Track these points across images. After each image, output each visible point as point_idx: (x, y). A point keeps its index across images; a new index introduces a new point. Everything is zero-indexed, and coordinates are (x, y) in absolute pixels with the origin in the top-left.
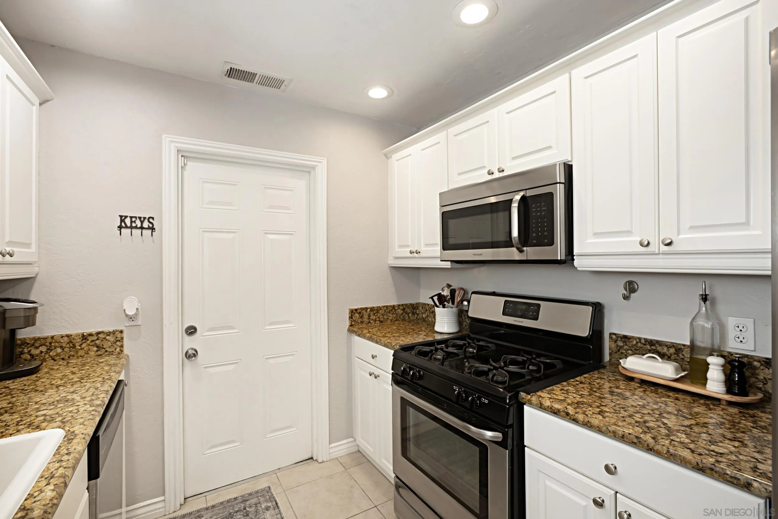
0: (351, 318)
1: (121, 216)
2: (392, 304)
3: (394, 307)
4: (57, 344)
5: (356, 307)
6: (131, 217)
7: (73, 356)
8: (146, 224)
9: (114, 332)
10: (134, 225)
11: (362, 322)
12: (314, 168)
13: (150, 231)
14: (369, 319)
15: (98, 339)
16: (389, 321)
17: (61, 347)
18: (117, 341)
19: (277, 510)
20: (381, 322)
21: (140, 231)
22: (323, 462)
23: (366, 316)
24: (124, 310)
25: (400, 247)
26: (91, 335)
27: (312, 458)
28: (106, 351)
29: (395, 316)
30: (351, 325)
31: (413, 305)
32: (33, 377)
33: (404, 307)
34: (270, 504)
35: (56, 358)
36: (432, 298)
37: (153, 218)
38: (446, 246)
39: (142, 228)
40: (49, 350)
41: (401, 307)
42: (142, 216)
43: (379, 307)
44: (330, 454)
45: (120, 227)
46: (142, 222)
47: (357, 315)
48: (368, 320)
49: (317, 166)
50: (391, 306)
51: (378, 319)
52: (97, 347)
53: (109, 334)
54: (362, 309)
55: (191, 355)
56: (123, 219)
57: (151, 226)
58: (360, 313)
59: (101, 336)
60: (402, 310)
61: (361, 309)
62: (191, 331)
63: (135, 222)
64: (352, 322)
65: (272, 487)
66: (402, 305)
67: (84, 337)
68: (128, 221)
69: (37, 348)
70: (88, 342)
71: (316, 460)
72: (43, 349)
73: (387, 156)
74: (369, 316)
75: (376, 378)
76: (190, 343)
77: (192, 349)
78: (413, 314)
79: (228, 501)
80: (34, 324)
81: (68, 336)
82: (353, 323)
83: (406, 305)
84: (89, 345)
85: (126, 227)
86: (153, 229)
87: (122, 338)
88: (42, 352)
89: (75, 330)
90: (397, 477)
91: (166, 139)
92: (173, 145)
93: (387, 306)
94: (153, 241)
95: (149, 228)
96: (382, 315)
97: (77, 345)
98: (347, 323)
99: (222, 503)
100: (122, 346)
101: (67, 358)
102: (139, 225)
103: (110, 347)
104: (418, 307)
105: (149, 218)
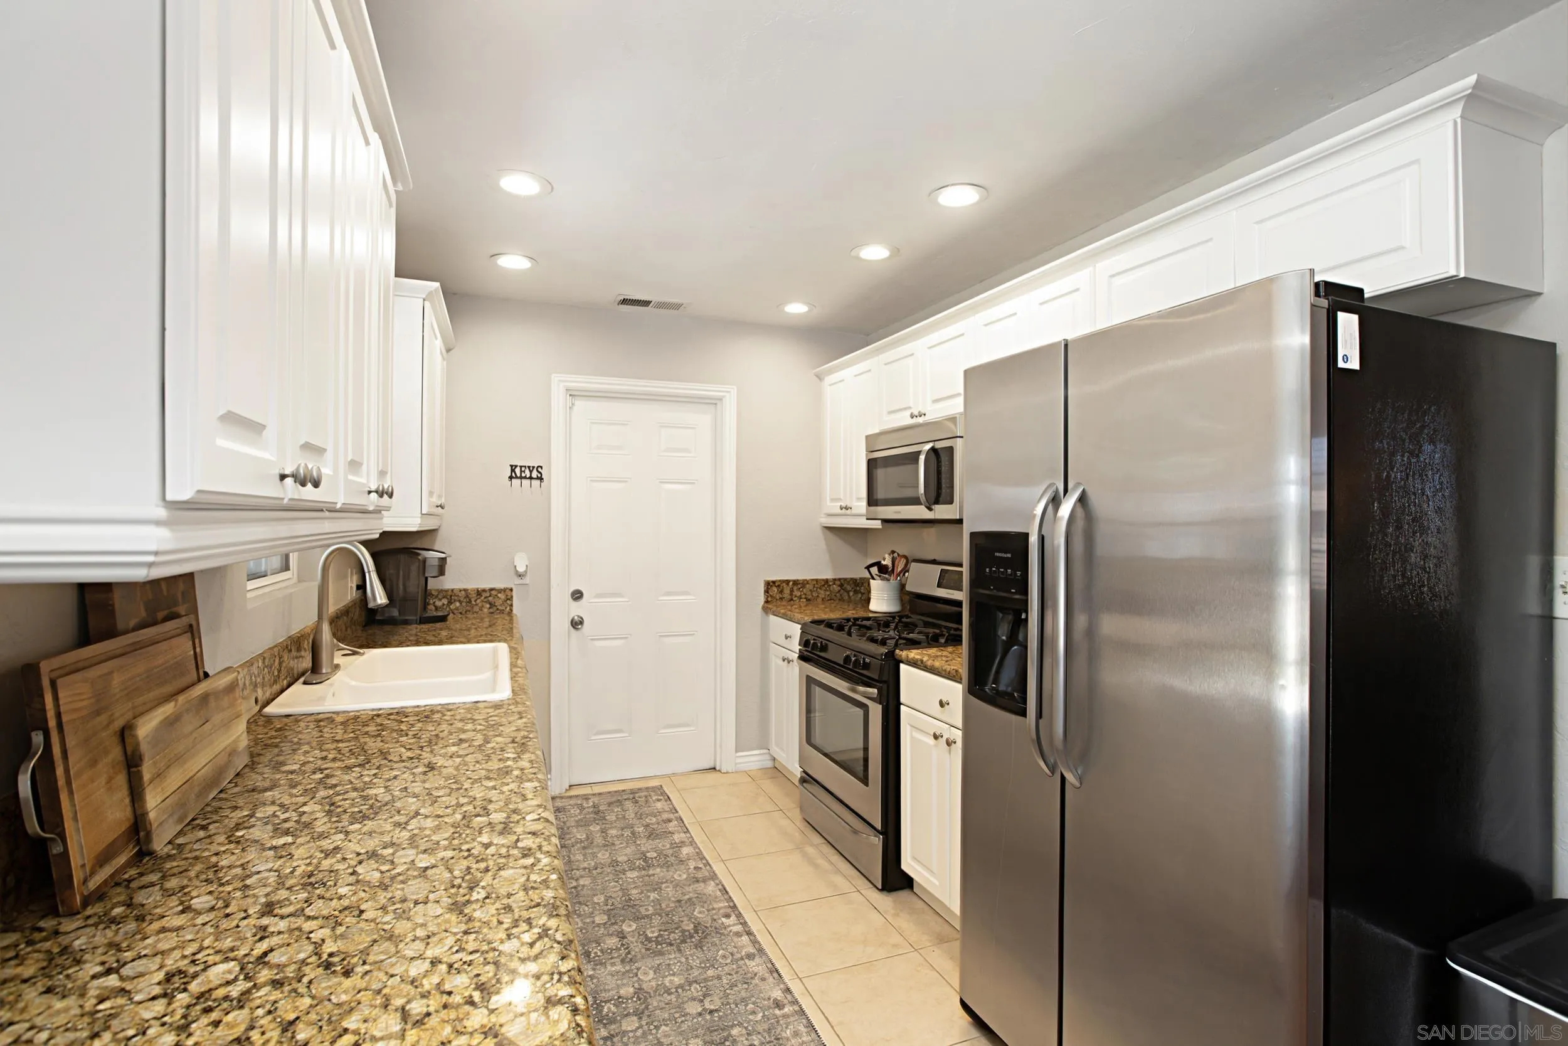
0: (766, 591)
1: (512, 466)
2: (824, 577)
3: (827, 581)
4: (456, 598)
5: (774, 579)
6: (521, 467)
7: (469, 611)
8: (535, 474)
9: (504, 590)
10: (523, 475)
11: (781, 599)
12: (721, 399)
13: (539, 481)
14: (791, 594)
15: (490, 596)
16: (819, 600)
17: (459, 601)
18: (508, 599)
19: (669, 802)
20: (808, 600)
21: (529, 481)
22: (727, 773)
23: (787, 591)
24: (515, 567)
25: (833, 500)
26: (484, 591)
27: (714, 768)
28: (498, 609)
29: (828, 593)
30: (767, 602)
31: (856, 580)
32: (438, 625)
33: (842, 583)
34: (662, 798)
35: (455, 612)
36: (868, 568)
37: (541, 467)
38: (872, 501)
39: (531, 478)
40: (450, 603)
41: (838, 583)
42: (531, 465)
43: (806, 580)
44: (736, 764)
45: (511, 478)
46: (531, 472)
47: (775, 589)
48: (789, 597)
49: (724, 397)
50: (823, 580)
51: (803, 596)
52: (490, 604)
53: (500, 591)
54: (784, 581)
55: (577, 624)
56: (513, 468)
57: (539, 475)
58: (779, 586)
59: (493, 592)
60: (839, 586)
61: (780, 581)
62: (577, 595)
63: (524, 472)
64: (768, 597)
65: (663, 786)
66: (840, 579)
67: (479, 593)
68: (518, 470)
69: (440, 600)
70: (482, 598)
71: (719, 771)
72: (445, 601)
73: (820, 377)
74: (792, 591)
75: (789, 662)
76: (576, 609)
77: (578, 616)
78: (856, 592)
79: (616, 792)
80: (444, 575)
81: (465, 590)
82: (769, 599)
83: (845, 579)
84: (482, 601)
85: (516, 477)
86: (541, 479)
87: (512, 597)
88: (444, 604)
89: (472, 585)
90: (804, 772)
91: (555, 378)
92: (562, 385)
93: (817, 580)
94: (542, 494)
95: (538, 478)
96: (811, 590)
97: (473, 600)
98: (762, 599)
99: (610, 792)
100: (511, 605)
101: (464, 612)
102: (528, 476)
103: (501, 605)
104: (863, 584)
105: (538, 467)
